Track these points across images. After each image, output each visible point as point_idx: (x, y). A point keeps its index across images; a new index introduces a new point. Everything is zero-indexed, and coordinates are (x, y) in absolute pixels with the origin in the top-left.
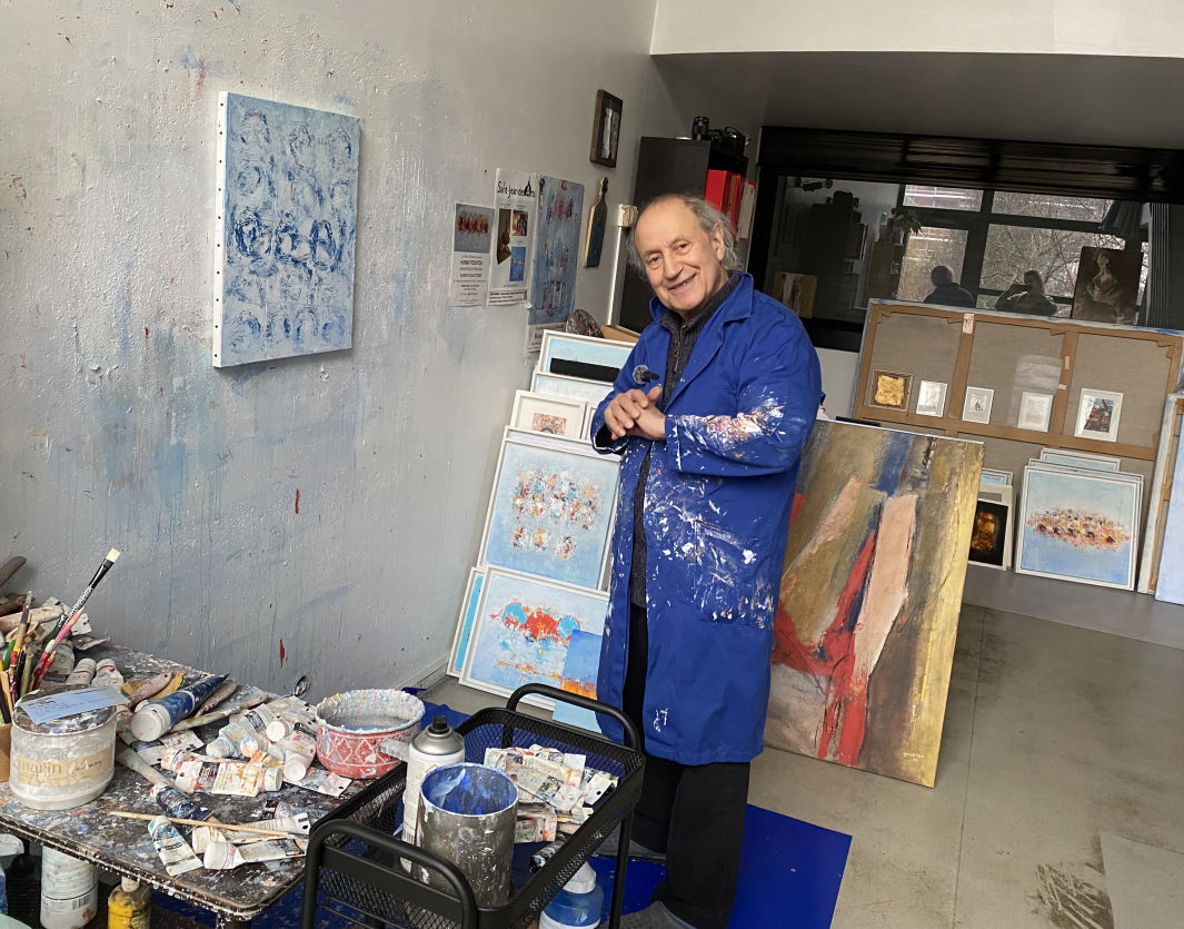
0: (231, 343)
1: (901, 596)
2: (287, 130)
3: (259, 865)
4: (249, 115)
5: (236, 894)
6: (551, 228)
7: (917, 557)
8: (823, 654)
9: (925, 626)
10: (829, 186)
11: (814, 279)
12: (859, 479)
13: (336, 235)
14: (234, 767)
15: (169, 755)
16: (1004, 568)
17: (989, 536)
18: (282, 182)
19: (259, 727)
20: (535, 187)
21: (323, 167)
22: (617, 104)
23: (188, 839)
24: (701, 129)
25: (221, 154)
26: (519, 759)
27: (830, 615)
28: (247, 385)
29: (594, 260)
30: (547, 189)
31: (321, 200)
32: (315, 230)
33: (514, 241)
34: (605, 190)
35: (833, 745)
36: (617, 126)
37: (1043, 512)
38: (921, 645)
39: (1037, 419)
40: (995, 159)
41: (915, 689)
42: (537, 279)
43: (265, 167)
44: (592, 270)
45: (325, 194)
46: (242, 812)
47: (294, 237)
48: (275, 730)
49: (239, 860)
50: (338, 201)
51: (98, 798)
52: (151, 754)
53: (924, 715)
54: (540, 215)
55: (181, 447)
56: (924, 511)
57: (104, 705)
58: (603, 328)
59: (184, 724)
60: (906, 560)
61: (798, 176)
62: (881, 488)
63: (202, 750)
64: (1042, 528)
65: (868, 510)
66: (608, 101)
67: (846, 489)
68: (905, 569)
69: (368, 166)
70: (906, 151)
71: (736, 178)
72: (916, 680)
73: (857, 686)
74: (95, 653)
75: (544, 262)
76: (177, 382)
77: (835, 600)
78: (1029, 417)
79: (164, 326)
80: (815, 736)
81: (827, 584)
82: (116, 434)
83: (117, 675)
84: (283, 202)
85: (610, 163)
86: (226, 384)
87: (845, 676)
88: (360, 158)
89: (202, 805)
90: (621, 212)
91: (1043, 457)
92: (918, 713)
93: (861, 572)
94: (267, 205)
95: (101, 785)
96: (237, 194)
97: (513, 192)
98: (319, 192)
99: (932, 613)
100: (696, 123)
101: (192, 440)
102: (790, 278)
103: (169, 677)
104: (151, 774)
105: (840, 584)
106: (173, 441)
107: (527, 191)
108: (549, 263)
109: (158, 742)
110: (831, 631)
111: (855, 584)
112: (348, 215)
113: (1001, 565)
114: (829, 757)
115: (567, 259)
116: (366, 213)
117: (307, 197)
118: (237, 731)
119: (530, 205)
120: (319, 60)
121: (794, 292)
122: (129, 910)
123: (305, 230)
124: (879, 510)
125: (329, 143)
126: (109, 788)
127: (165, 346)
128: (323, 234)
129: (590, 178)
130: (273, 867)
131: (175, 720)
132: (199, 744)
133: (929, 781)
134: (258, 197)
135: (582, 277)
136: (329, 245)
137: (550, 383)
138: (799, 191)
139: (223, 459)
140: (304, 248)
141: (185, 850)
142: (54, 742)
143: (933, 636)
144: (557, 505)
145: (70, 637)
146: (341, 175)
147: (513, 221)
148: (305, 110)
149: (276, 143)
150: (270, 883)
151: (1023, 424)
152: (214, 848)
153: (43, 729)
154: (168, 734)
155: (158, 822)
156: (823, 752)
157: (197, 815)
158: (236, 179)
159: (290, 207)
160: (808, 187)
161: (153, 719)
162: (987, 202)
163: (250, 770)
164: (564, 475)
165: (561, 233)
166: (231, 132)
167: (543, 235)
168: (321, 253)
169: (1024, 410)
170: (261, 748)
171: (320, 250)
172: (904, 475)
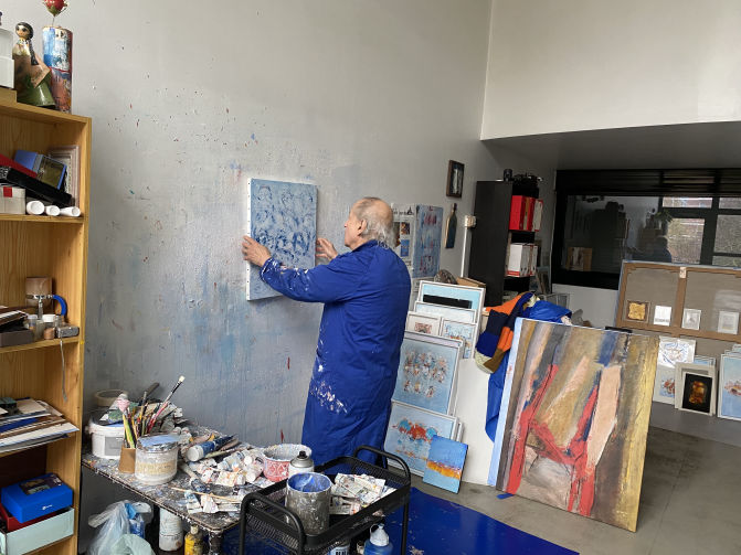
0: (254, 289)
1: (613, 422)
2: (280, 193)
3: (226, 513)
4: (261, 188)
5: (214, 523)
6: (425, 228)
7: (622, 400)
8: (569, 453)
9: (627, 439)
10: (602, 199)
11: (590, 251)
12: (588, 356)
13: (305, 239)
14: (226, 474)
15: (200, 468)
16: (711, 414)
17: (700, 395)
18: (278, 217)
19: (242, 459)
20: (414, 210)
21: (298, 209)
22: (461, 167)
23: (199, 501)
24: (508, 174)
25: (249, 206)
26: (353, 479)
27: (573, 431)
28: (263, 308)
29: (450, 244)
30: (421, 211)
31: (298, 224)
32: (295, 237)
33: (402, 237)
34: (455, 209)
35: (576, 504)
36: (461, 178)
37: (734, 382)
38: (625, 450)
39: (730, 327)
40: (717, 180)
41: (623, 475)
42: (416, 255)
43: (270, 210)
44: (450, 250)
45: (300, 220)
46: (226, 492)
47: (284, 241)
48: (248, 460)
49: (217, 510)
50: (306, 223)
51: (169, 482)
52: (194, 466)
53: (629, 490)
54: (417, 224)
55: (231, 336)
56: (625, 375)
57: (171, 442)
58: (457, 279)
59: (209, 455)
60: (615, 402)
61: (584, 195)
62: (600, 362)
63: (215, 467)
64: (734, 391)
65: (593, 374)
66: (455, 166)
67: (581, 363)
68: (615, 407)
69: (322, 207)
70: (662, 179)
71: (529, 199)
72: (623, 470)
73: (589, 472)
74: (182, 425)
75: (420, 247)
76: (230, 307)
77: (576, 423)
78: (725, 326)
79: (224, 282)
80: (566, 497)
81: (571, 416)
82: (201, 330)
83: (189, 434)
84: (279, 224)
85: (458, 196)
86: (253, 308)
87: (583, 465)
88: (317, 203)
89: (210, 488)
90: (467, 220)
91: (735, 349)
92: (625, 488)
93: (590, 409)
94: (271, 227)
95: (169, 476)
96: (256, 223)
97: (401, 213)
98: (296, 220)
99: (631, 432)
100: (505, 172)
101: (237, 333)
102: (577, 250)
103: (209, 435)
104: (191, 474)
105: (579, 414)
106: (228, 334)
107: (409, 212)
108: (423, 247)
109: (198, 462)
110: (574, 441)
111: (587, 415)
112: (312, 230)
113: (708, 412)
114: (574, 511)
115: (435, 245)
116: (321, 228)
117: (291, 222)
118: (232, 460)
119: (411, 219)
120: (297, 161)
121: (579, 258)
122: (193, 542)
123: (290, 237)
124: (599, 375)
125: (301, 197)
126: (174, 479)
127: (224, 291)
128: (299, 239)
129: (447, 204)
130: (231, 515)
131: (206, 453)
132: (215, 464)
133: (633, 527)
134: (266, 224)
135: (444, 253)
136: (302, 244)
137: (423, 307)
138: (585, 203)
139: (252, 342)
140: (290, 246)
141: (197, 504)
142: (150, 456)
143: (632, 445)
144: (425, 370)
145: (174, 418)
146: (308, 211)
147: (401, 227)
148: (289, 184)
149: (275, 200)
150: (229, 520)
151: (721, 330)
152: (208, 504)
153: (146, 449)
154: (203, 459)
155: (188, 492)
156: (570, 507)
157: (205, 491)
158: (256, 216)
159: (282, 227)
160: (589, 201)
161: (196, 453)
162: (715, 203)
163: (233, 475)
164: (429, 354)
165: (430, 232)
166: (253, 196)
167: (419, 234)
168: (298, 247)
169: (721, 321)
170: (241, 467)
171: (297, 245)
172: (613, 355)
